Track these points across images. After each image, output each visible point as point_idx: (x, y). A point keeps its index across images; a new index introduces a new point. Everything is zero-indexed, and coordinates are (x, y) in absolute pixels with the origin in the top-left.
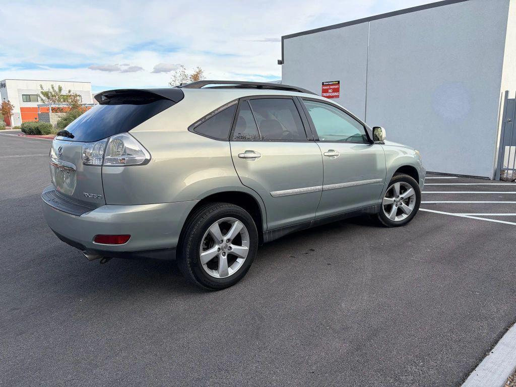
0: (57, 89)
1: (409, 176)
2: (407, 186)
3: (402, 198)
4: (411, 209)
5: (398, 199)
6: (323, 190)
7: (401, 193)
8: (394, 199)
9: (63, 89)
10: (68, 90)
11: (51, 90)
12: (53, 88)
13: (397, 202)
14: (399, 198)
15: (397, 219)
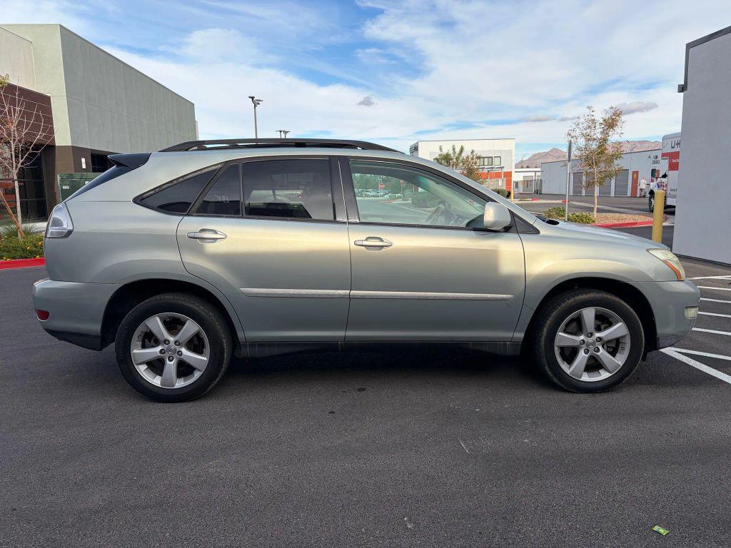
0: (458, 150)
1: (617, 299)
2: (612, 317)
3: (600, 339)
4: (620, 363)
5: (590, 340)
6: (350, 298)
7: (598, 329)
8: (582, 337)
9: (465, 149)
10: (470, 150)
11: (451, 152)
12: (454, 149)
13: (588, 345)
14: (594, 338)
15: (586, 378)
